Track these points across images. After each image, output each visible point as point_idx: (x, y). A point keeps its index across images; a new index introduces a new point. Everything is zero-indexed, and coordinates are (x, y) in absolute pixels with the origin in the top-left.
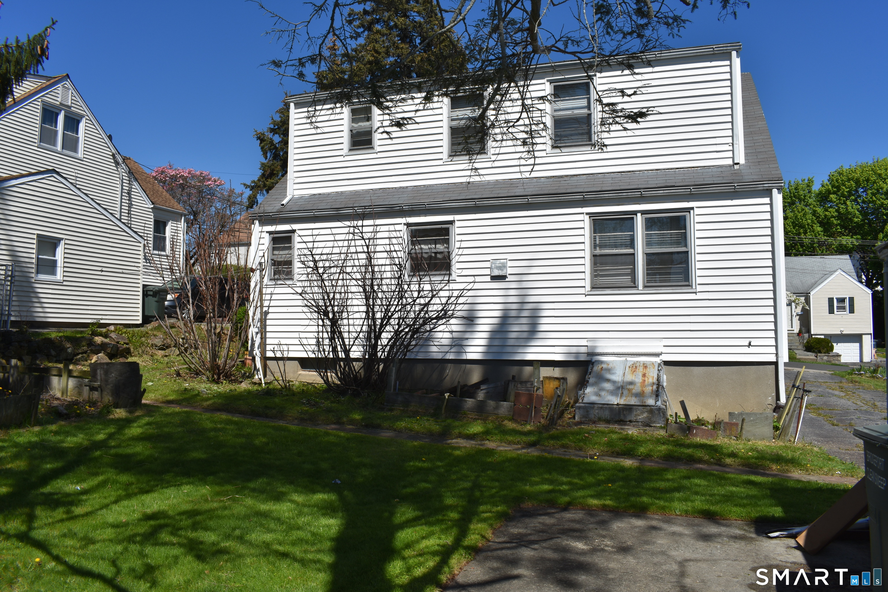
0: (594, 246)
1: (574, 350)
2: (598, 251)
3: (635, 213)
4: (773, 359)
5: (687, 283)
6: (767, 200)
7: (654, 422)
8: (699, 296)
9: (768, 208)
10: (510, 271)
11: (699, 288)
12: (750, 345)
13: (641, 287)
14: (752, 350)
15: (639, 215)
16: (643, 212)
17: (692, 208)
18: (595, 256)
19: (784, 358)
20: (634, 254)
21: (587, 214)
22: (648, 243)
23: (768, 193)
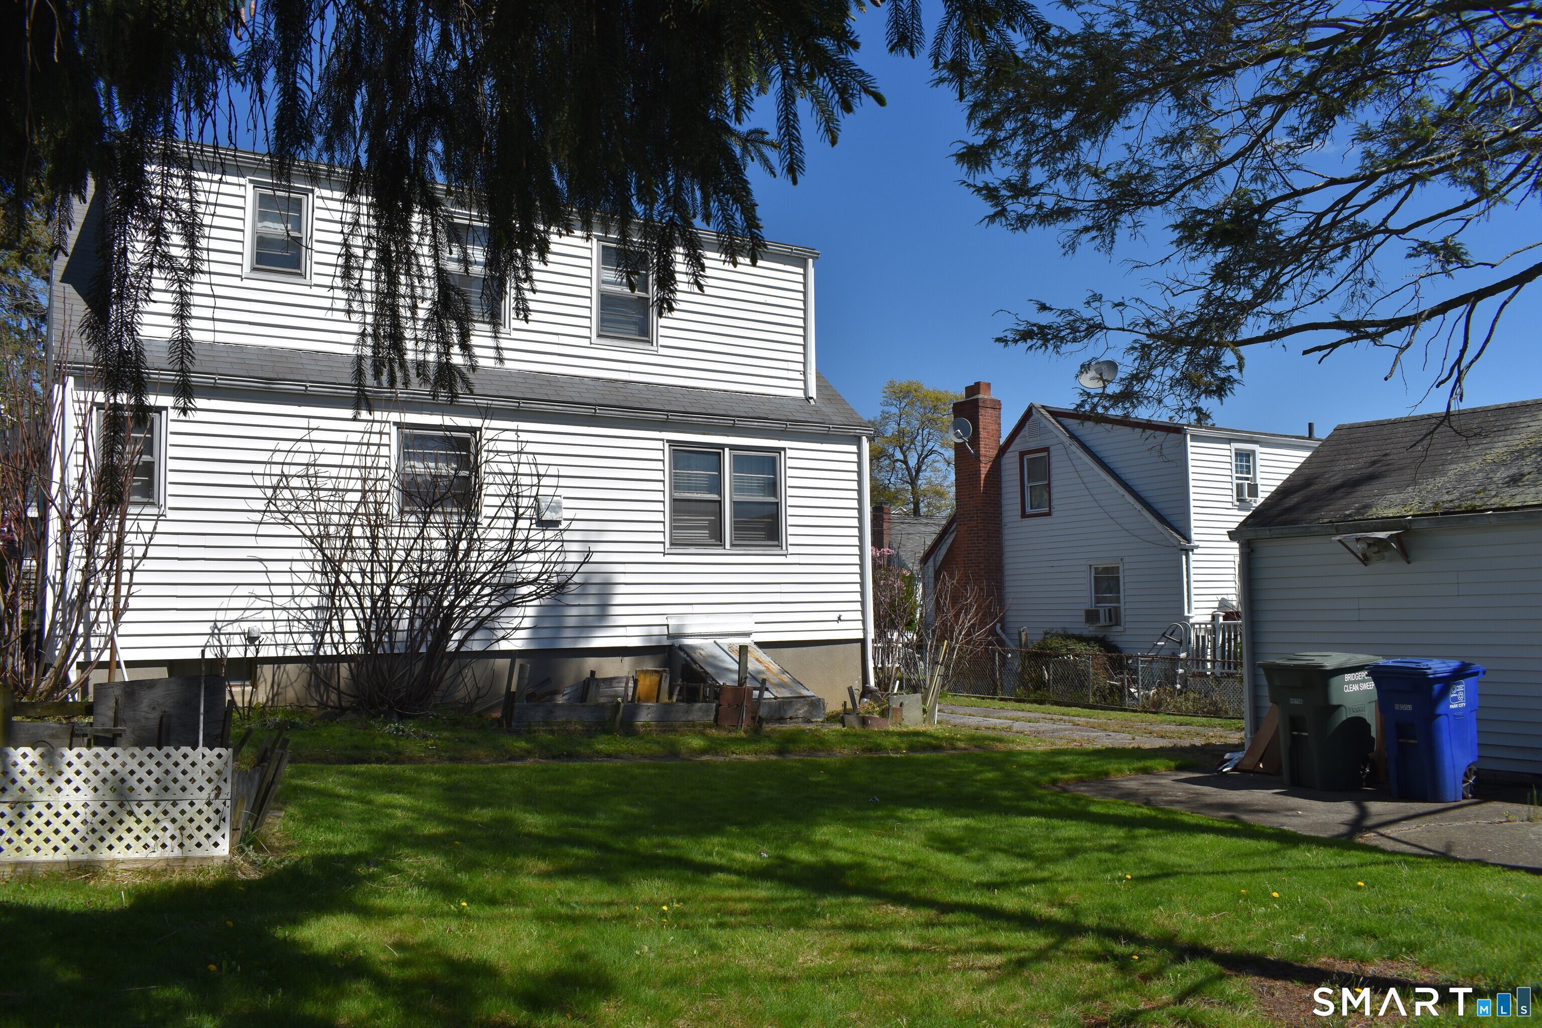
0: (676, 486)
1: (656, 631)
2: (678, 495)
3: (722, 447)
4: (860, 635)
5: (776, 543)
6: (854, 448)
7: (815, 716)
8: (790, 559)
9: (854, 458)
10: (567, 514)
11: (791, 550)
12: (839, 619)
13: (728, 546)
14: (841, 625)
15: (727, 450)
16: (733, 447)
17: (784, 449)
18: (675, 500)
19: (871, 635)
20: (720, 502)
21: (668, 441)
22: (735, 489)
23: (857, 441)
